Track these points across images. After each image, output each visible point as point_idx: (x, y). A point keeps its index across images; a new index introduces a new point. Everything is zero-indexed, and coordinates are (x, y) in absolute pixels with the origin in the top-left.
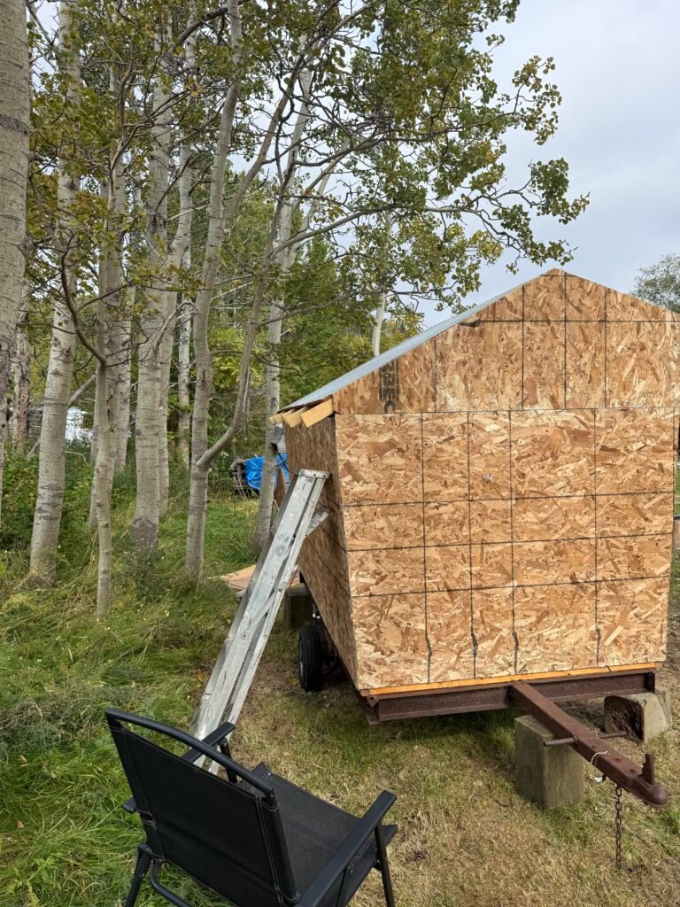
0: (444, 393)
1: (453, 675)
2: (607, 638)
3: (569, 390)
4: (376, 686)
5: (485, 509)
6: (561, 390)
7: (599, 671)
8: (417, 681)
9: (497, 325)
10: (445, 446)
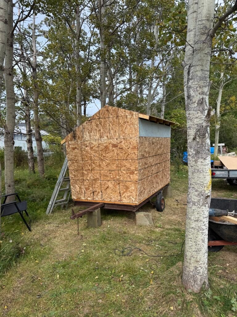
0: (85, 136)
1: (89, 199)
2: (122, 195)
3: (111, 134)
4: (75, 198)
5: (94, 162)
6: (109, 134)
7: (121, 203)
8: (82, 199)
9: (94, 120)
10: (86, 148)
